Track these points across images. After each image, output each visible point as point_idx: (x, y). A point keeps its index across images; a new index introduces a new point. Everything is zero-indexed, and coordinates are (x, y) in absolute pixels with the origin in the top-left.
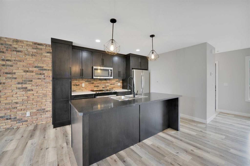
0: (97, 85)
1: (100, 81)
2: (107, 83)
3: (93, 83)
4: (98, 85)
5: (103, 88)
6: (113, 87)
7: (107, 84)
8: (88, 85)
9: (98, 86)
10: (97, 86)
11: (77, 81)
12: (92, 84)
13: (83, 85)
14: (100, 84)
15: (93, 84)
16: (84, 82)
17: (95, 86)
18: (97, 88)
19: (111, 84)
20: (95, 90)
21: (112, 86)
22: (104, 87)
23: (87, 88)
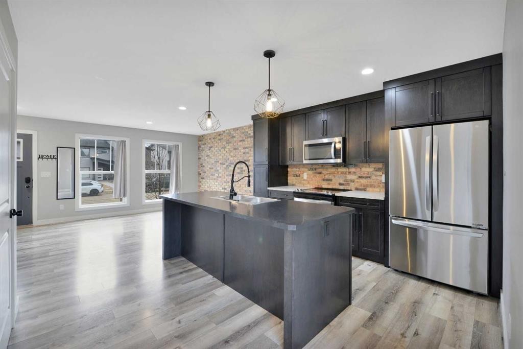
0: (327, 177)
1: (333, 170)
2: (350, 173)
3: (320, 173)
4: (331, 177)
5: (340, 184)
6: (367, 186)
7: (349, 177)
8: (312, 176)
9: (331, 180)
10: (328, 180)
11: (297, 169)
12: (318, 175)
13: (305, 176)
14: (334, 176)
15: (321, 175)
16: (306, 170)
17: (324, 180)
18: (329, 184)
19: (360, 177)
20: (324, 187)
21: (363, 181)
22: (342, 182)
23: (311, 182)
